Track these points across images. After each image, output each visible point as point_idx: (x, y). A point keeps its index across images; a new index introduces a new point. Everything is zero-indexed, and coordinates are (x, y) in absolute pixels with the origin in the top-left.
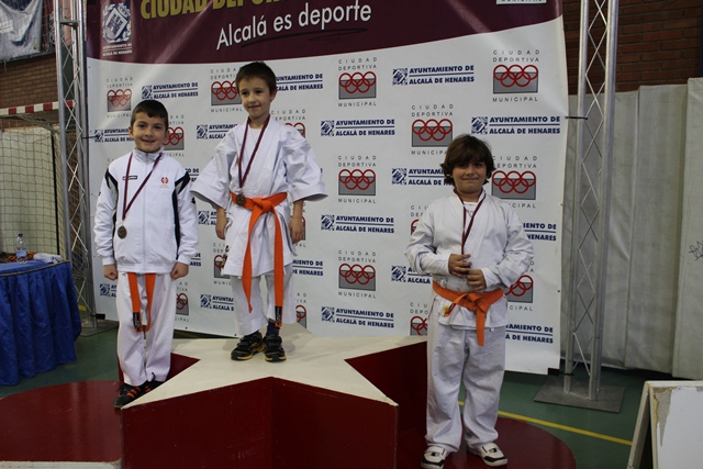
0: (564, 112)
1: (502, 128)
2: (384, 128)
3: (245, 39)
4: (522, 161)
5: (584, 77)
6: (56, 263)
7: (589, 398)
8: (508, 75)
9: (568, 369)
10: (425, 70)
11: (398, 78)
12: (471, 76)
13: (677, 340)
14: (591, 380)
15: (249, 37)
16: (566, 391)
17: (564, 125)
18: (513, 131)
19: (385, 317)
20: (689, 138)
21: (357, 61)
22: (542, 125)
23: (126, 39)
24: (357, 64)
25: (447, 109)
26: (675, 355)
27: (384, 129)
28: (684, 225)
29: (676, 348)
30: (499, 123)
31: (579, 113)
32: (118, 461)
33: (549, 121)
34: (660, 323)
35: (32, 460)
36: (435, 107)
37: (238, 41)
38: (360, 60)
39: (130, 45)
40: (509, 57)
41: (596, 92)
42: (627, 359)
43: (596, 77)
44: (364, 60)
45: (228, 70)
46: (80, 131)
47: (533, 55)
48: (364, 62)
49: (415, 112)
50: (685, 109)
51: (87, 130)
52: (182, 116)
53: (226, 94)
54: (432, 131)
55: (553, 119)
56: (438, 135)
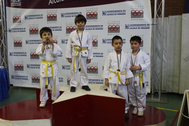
0: (151, 23)
3: (57, 2)
5: (156, 13)
6: (2, 68)
7: (159, 100)
8: (135, 13)
9: (153, 93)
10: (112, 11)
11: (104, 14)
12: (125, 13)
13: (180, 84)
14: (159, 95)
15: (59, 1)
16: (152, 99)
17: (151, 27)
18: (136, 28)
19: (101, 81)
22: (145, 27)
23: (19, 1)
24: (92, 9)
25: (118, 22)
26: (180, 88)
27: (100, 28)
28: (182, 53)
29: (180, 86)
30: (133, 26)
31: (155, 23)
32: (51, 119)
36: (115, 22)
37: (55, 2)
38: (93, 8)
39: (20, 3)
40: (135, 8)
41: (159, 17)
42: (167, 90)
43: (159, 13)
45: (52, 11)
46: (4, 29)
47: (142, 7)
48: (94, 9)
49: (109, 23)
50: (181, 22)
51: (6, 29)
52: (38, 25)
53: (52, 18)
54: (114, 28)
55: (147, 25)
56: (116, 29)
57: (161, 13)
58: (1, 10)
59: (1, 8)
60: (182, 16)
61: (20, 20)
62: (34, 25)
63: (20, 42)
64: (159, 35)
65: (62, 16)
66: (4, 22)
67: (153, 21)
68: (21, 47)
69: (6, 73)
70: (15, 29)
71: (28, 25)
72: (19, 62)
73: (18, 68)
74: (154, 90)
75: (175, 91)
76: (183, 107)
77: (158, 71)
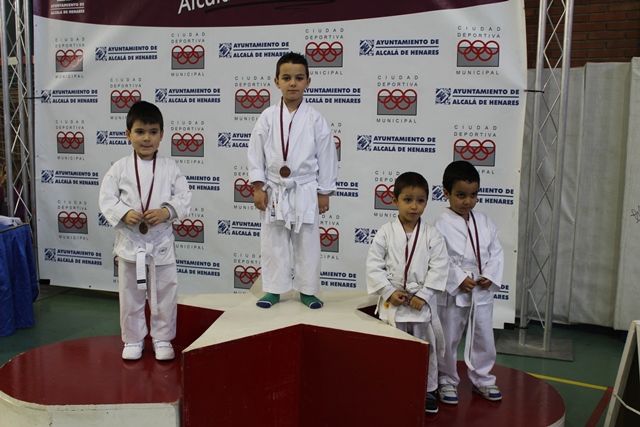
0: (523, 85)
1: (465, 99)
2: (349, 96)
3: (209, 4)
4: (482, 130)
5: (542, 53)
6: (16, 225)
7: (544, 349)
8: (471, 50)
9: (523, 324)
10: (392, 42)
11: (365, 49)
12: (436, 49)
13: (618, 296)
14: (545, 333)
15: (213, 2)
16: (521, 344)
17: (523, 98)
18: (474, 102)
19: (347, 277)
20: (632, 112)
21: (324, 31)
22: (503, 98)
24: (323, 33)
25: (412, 80)
26: (617, 310)
27: (350, 98)
28: (626, 191)
29: (618, 303)
30: (461, 94)
31: (537, 87)
32: (177, 402)
33: (509, 94)
34: (602, 281)
35: (95, 404)
36: (401, 77)
37: (201, 6)
38: (327, 30)
39: (82, 4)
40: (472, 32)
41: (553, 67)
42: (571, 314)
43: (554, 53)
44: (331, 31)
45: (190, 35)
46: (24, 91)
47: (494, 32)
48: (331, 32)
49: (381, 82)
50: (628, 85)
51: (33, 89)
52: (140, 80)
53: (188, 59)
54: (397, 101)
55: (512, 92)
56: (403, 104)
57: (559, 53)
58: (18, 26)
59: (18, 19)
60: (631, 66)
61: (79, 60)
62: (125, 80)
63: (78, 136)
64: (550, 128)
65: (223, 52)
66: (24, 65)
67: (531, 80)
68: (79, 155)
69: (27, 241)
70: (64, 92)
71: (106, 79)
72: (73, 205)
73: (69, 224)
74: (529, 313)
75: (597, 321)
76: (623, 377)
77: (544, 251)
